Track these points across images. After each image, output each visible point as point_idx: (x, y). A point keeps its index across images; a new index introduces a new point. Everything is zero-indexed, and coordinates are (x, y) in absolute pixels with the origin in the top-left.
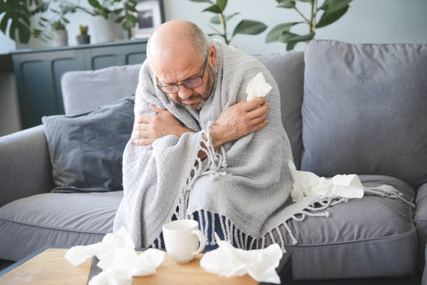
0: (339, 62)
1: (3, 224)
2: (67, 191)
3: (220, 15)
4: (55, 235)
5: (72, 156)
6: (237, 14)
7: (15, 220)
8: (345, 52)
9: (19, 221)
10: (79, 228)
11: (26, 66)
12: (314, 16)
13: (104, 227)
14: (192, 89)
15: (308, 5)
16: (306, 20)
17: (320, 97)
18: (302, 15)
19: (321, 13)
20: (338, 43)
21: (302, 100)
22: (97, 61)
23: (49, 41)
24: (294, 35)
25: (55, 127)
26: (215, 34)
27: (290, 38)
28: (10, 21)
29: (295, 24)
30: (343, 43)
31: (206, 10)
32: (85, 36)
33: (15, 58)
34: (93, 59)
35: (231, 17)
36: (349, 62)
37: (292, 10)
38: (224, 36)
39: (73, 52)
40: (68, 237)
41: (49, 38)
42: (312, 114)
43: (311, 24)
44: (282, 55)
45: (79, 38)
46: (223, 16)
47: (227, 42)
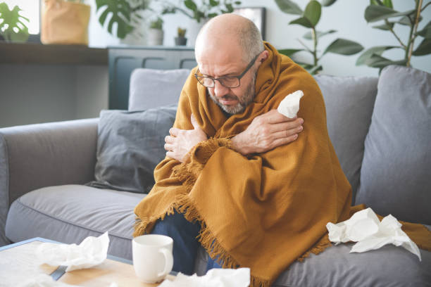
0: (413, 93)
1: (24, 210)
2: (101, 186)
3: (311, 30)
4: (66, 228)
5: (114, 152)
6: (332, 32)
7: (35, 208)
8: (423, 82)
9: (38, 209)
10: (90, 225)
11: (120, 61)
12: (411, 41)
14: (229, 89)
15: (407, 29)
16: (402, 44)
17: (386, 128)
18: (399, 39)
19: (419, 40)
20: (417, 72)
21: (367, 131)
22: (186, 63)
23: (140, 38)
24: (384, 59)
25: (109, 120)
26: (303, 50)
27: (379, 61)
28: (110, 16)
29: (388, 48)
30: (424, 72)
31: (293, 22)
32: (182, 39)
33: (111, 52)
34: (182, 62)
35: (325, 34)
37: (389, 33)
38: (314, 53)
39: (164, 52)
40: (78, 232)
41: (141, 35)
42: (375, 147)
43: (407, 49)
44: (356, 79)
45: (176, 39)
46: (315, 32)
47: (316, 60)
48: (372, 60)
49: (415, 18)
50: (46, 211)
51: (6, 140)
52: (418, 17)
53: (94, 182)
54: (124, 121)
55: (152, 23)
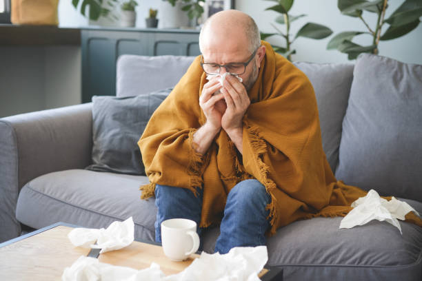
0: (386, 79)
1: (35, 195)
3: (285, 16)
4: (78, 213)
6: (303, 16)
7: (45, 193)
8: (395, 70)
9: (49, 194)
10: (101, 210)
11: (93, 42)
12: (379, 28)
13: (124, 212)
15: (375, 16)
16: (371, 30)
17: (362, 111)
18: (367, 26)
19: (386, 27)
20: (389, 60)
21: (344, 114)
22: (160, 45)
23: (115, 20)
24: (355, 45)
26: (277, 34)
29: (358, 33)
30: (395, 61)
31: (270, 9)
32: (153, 20)
33: (83, 33)
34: (156, 44)
35: (296, 18)
36: (396, 81)
37: (357, 20)
38: (287, 37)
39: (138, 34)
40: (90, 216)
41: (116, 18)
42: (352, 127)
43: (375, 35)
44: (333, 66)
45: (147, 20)
46: (288, 16)
47: (289, 44)
48: (344, 47)
49: (383, 6)
50: (57, 196)
51: (15, 129)
52: (385, 5)
53: (93, 166)
54: (118, 107)
55: (125, 4)
